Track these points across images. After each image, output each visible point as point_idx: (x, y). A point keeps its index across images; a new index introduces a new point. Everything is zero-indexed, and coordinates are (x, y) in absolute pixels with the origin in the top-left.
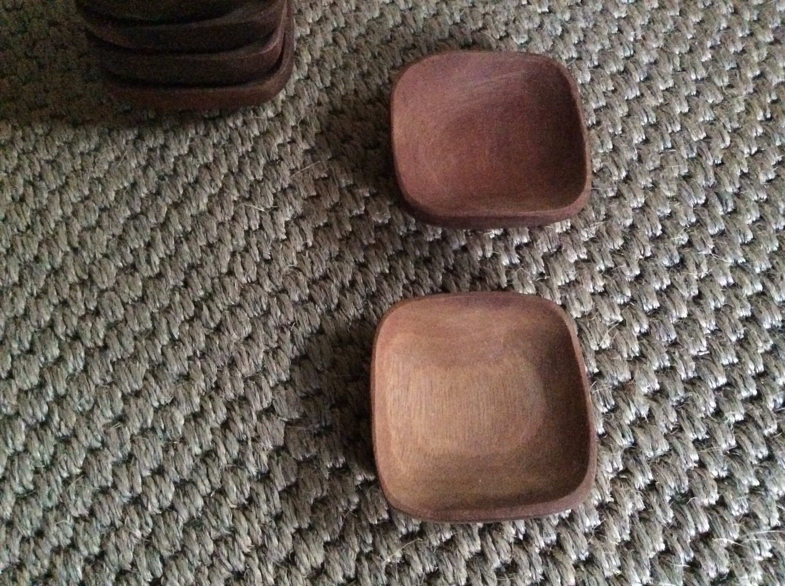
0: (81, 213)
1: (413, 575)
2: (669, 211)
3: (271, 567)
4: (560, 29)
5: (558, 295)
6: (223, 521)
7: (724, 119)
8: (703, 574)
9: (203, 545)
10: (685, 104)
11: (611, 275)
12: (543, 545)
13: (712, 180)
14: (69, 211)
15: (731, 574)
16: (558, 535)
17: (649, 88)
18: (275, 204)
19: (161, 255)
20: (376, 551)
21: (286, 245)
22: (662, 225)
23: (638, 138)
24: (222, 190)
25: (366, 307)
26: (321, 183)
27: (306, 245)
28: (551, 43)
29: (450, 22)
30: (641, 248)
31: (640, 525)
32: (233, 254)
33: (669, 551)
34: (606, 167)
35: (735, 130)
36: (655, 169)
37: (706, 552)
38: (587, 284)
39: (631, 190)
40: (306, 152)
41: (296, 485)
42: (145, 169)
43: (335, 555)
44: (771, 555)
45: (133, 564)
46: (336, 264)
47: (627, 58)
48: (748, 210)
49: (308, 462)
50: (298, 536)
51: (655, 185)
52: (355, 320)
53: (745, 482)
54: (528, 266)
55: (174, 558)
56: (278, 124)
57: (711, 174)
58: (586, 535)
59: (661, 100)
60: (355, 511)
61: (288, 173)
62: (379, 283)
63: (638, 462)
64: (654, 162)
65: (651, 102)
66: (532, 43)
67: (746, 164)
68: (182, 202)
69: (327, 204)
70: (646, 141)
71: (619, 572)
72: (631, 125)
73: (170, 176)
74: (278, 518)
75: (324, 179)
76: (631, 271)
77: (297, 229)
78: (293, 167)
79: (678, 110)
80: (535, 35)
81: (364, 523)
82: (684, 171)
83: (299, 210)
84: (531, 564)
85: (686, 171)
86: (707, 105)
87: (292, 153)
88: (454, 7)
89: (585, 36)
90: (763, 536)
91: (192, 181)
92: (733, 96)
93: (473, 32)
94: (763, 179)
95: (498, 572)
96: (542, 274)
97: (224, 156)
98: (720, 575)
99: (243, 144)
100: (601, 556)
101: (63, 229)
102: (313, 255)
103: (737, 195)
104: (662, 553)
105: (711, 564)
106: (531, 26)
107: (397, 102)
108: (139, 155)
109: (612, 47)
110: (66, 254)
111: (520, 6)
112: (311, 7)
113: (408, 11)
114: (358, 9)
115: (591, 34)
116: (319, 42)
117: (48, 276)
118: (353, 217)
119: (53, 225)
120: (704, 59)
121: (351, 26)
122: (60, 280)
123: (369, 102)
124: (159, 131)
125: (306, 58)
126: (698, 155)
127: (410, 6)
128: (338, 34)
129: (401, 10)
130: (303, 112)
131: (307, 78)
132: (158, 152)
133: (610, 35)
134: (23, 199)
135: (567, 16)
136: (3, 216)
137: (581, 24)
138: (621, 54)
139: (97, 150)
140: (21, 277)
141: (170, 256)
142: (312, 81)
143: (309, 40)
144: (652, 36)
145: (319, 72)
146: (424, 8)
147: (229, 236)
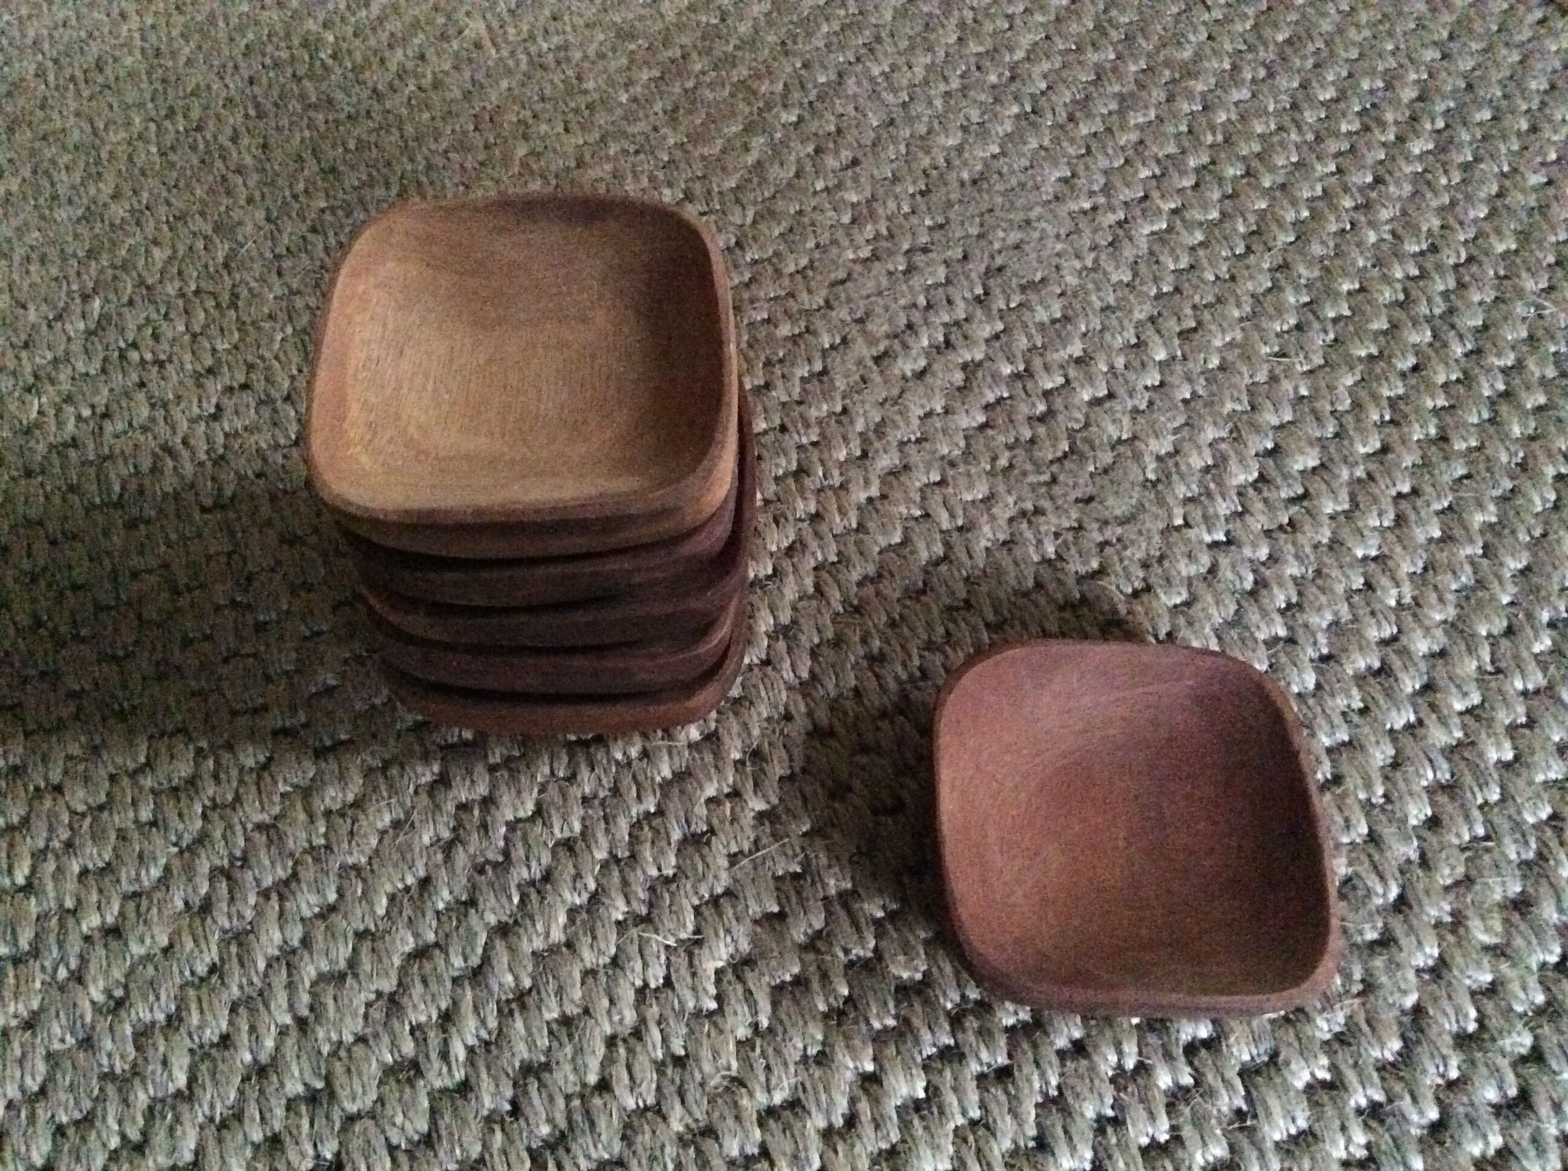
0: (320, 942)
2: (1489, 978)
4: (1250, 578)
10: (1507, 745)
11: (1382, 1122)
14: (295, 935)
17: (1433, 707)
18: (698, 931)
19: (470, 1040)
21: (715, 1025)
22: (1478, 1010)
23: (1417, 812)
24: (594, 898)
26: (787, 886)
27: (755, 1026)
28: (1233, 608)
29: (1036, 558)
30: (1438, 1061)
32: (611, 1042)
34: (1357, 874)
36: (1457, 884)
38: (1333, 1142)
39: (1411, 930)
40: (761, 816)
46: (817, 1072)
47: (1384, 643)
51: (1458, 918)
54: (1210, 1094)
56: (709, 758)
59: (1459, 734)
61: (724, 862)
64: (1453, 868)
65: (1439, 737)
66: (1198, 606)
68: (516, 922)
69: (799, 933)
70: (1434, 823)
72: (1401, 784)
73: (496, 865)
75: (795, 876)
76: (1421, 1113)
77: (740, 989)
78: (734, 849)
79: (1493, 755)
80: (1200, 587)
82: (1515, 888)
83: (745, 946)
85: (1519, 889)
86: (1552, 749)
87: (734, 820)
88: (1043, 528)
89: (1300, 594)
91: (538, 876)
93: (1081, 579)
96: (1239, 1114)
97: (603, 825)
99: (639, 798)
101: (281, 977)
102: (769, 1049)
106: (1193, 570)
108: (438, 818)
109: (1356, 619)
110: (283, 1032)
111: (1169, 530)
112: (776, 521)
113: (955, 534)
114: (861, 527)
115: (1312, 591)
116: (790, 592)
117: (246, 1079)
118: (850, 965)
119: (262, 965)
120: (1537, 648)
121: (849, 560)
122: (270, 1090)
123: (884, 714)
124: (480, 769)
125: (765, 623)
126: (1540, 855)
127: (960, 523)
128: (825, 575)
129: (942, 532)
130: (756, 732)
131: (766, 663)
132: (476, 812)
133: (1350, 594)
134: (206, 907)
135: (1263, 553)
136: (164, 941)
137: (1293, 569)
138: (1373, 634)
139: (358, 804)
140: (192, 1080)
141: (487, 1044)
142: (774, 669)
143: (771, 586)
144: (1433, 597)
145: (790, 651)
146: (986, 529)
147: (605, 1002)
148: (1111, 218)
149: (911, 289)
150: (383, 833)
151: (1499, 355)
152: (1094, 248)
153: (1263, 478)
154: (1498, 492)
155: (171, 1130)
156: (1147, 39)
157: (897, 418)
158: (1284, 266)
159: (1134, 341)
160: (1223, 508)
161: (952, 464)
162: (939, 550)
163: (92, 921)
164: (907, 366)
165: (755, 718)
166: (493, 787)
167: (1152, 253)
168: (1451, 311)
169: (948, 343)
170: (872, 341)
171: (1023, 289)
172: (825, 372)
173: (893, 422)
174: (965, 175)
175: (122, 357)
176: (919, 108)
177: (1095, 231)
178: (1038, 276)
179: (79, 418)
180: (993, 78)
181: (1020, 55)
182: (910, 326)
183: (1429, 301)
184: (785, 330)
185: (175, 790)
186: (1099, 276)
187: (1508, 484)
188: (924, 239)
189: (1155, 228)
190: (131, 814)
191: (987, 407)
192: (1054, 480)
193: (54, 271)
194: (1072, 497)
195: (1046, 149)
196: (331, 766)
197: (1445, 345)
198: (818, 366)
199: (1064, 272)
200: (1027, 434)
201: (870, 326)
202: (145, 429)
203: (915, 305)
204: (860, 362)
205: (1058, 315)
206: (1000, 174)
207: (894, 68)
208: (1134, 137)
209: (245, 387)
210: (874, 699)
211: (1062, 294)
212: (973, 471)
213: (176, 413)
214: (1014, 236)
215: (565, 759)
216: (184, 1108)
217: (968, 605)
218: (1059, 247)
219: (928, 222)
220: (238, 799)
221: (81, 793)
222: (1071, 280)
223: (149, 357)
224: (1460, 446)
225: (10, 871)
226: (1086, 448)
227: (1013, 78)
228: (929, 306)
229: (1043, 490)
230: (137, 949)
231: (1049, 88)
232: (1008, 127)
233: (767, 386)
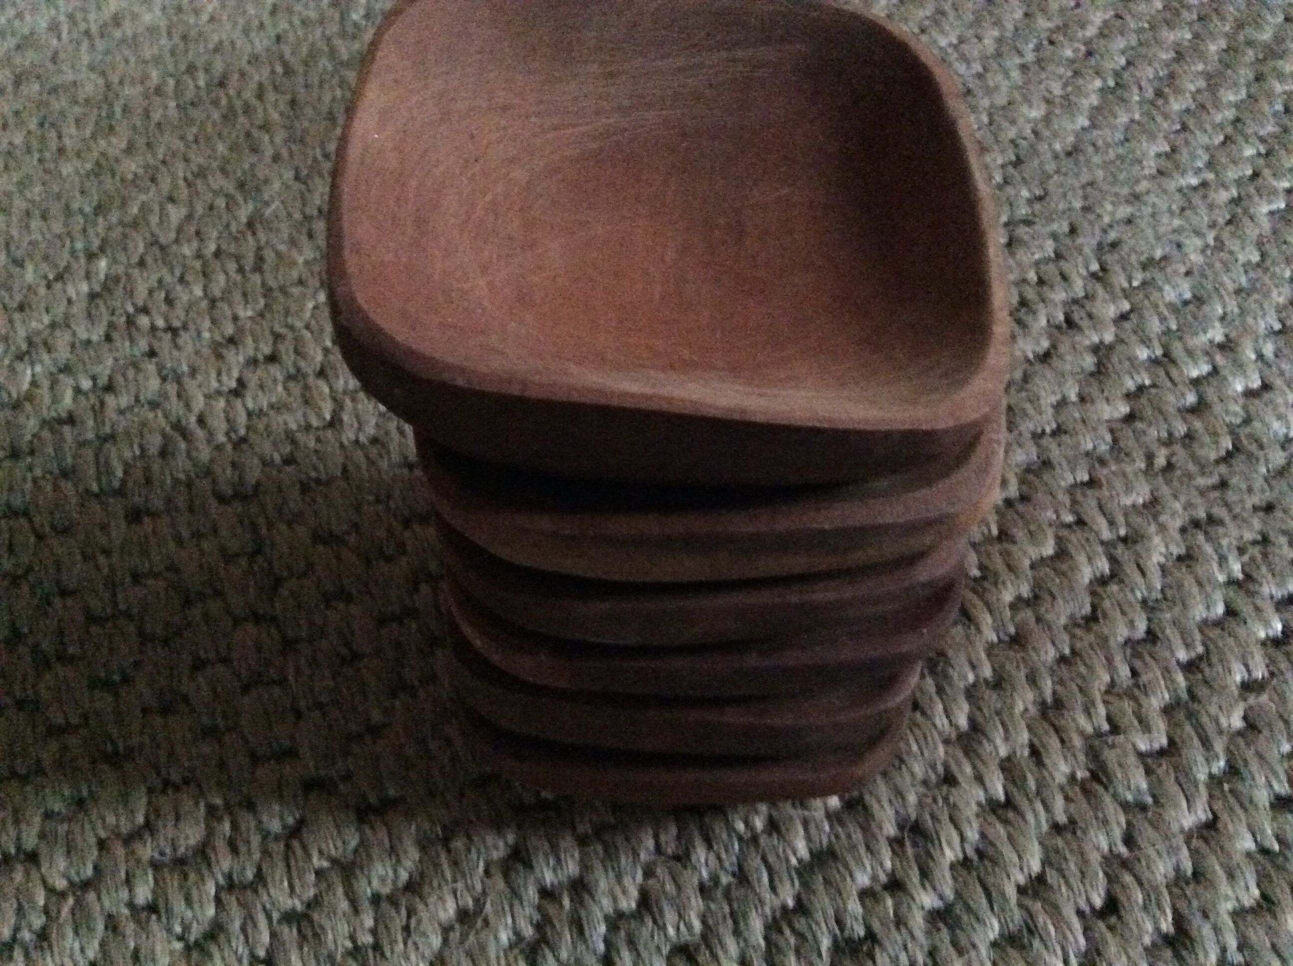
29: (1222, 579)
88: (1223, 542)
108: (517, 908)
113: (1121, 548)
114: (1004, 535)
121: (996, 574)
124: (567, 843)
127: (1122, 532)
129: (1102, 543)
130: (912, 799)
132: (566, 902)
139: (413, 887)
142: (924, 713)
145: (940, 690)
146: (1156, 541)
148: (1223, 196)
149: (1019, 264)
150: (446, 930)
152: (1213, 225)
156: (1223, 19)
157: (1028, 406)
159: (1277, 326)
161: (1102, 462)
162: (1104, 565)
165: (908, 779)
167: (1275, 232)
169: (1070, 322)
171: (1144, 267)
173: (1024, 411)
174: (1058, 147)
175: (131, 322)
176: (995, 78)
177: (1211, 207)
178: (1158, 254)
179: (78, 390)
180: (1069, 53)
181: (1091, 31)
185: (180, 863)
186: (1224, 255)
188: (1023, 211)
189: (1274, 207)
190: (124, 894)
191: (1128, 396)
192: (1224, 483)
194: (1249, 505)
195: (1139, 123)
196: (379, 834)
199: (1186, 250)
200: (1181, 429)
202: (154, 405)
203: (1024, 281)
206: (1094, 145)
207: (961, 41)
208: (1230, 114)
209: (272, 359)
211: (1188, 273)
212: (1129, 469)
213: (191, 386)
214: (1125, 211)
215: (673, 830)
220: (260, 876)
221: (62, 864)
222: (1196, 258)
223: (160, 323)
226: (1253, 448)
227: (1089, 54)
228: (1041, 282)
229: (1216, 494)
231: (1129, 63)
232: (1094, 100)
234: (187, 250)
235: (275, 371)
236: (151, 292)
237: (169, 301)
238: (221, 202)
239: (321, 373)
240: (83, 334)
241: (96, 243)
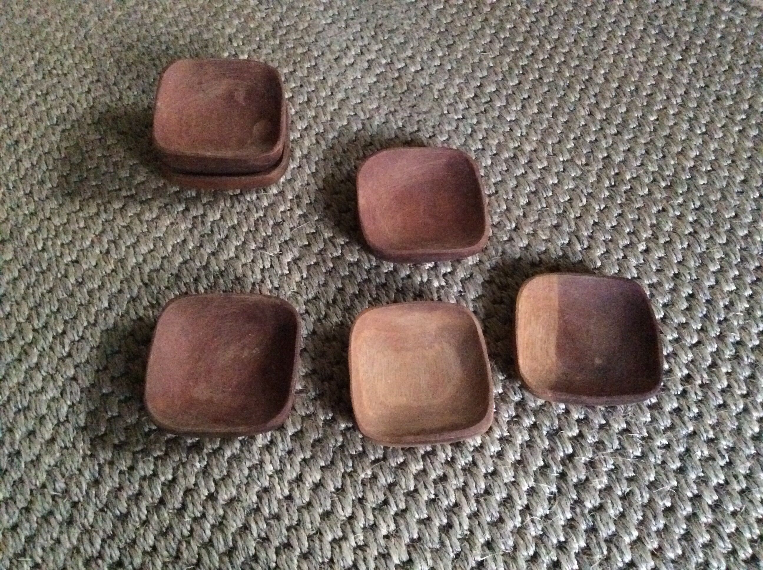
0: (149, 260)
1: (379, 484)
2: (544, 248)
3: (286, 484)
4: (470, 130)
5: (471, 305)
6: (253, 455)
7: (582, 187)
8: (569, 479)
9: (241, 470)
10: (556, 178)
12: (463, 464)
13: (574, 228)
14: (141, 259)
15: (587, 479)
16: (473, 457)
17: (531, 168)
18: (280, 250)
19: (205, 286)
20: (355, 471)
21: (288, 277)
22: (540, 258)
23: (523, 201)
24: (244, 243)
25: (344, 316)
26: (311, 236)
27: (302, 277)
28: (464, 140)
29: (395, 127)
31: (527, 449)
33: (547, 466)
34: (502, 221)
35: (590, 194)
36: (535, 222)
37: (570, 465)
39: (519, 236)
40: (300, 216)
41: (301, 431)
42: (191, 231)
43: (328, 474)
44: (613, 467)
45: (196, 484)
46: (323, 289)
47: (516, 148)
48: (598, 247)
49: (308, 416)
50: (303, 463)
51: (535, 232)
52: (337, 325)
53: (596, 422)
54: (451, 287)
55: (223, 479)
56: (281, 198)
57: (573, 223)
58: (492, 457)
59: (539, 176)
60: (340, 446)
61: (289, 230)
62: (352, 300)
63: (525, 410)
64: (534, 217)
65: (532, 177)
66: (451, 140)
67: (596, 216)
68: (217, 251)
69: (316, 250)
70: (529, 204)
71: (513, 479)
72: (519, 193)
73: (208, 235)
74: (290, 452)
75: (313, 233)
77: (296, 267)
78: (292, 226)
79: (551, 182)
80: (453, 134)
81: (346, 453)
83: (297, 254)
84: (456, 475)
85: (556, 222)
86: (570, 178)
87: (291, 217)
88: (397, 117)
89: (487, 134)
90: (607, 454)
91: (224, 237)
92: (589, 171)
93: (411, 134)
94: (608, 225)
95: (435, 482)
96: (460, 292)
97: (245, 220)
98: (580, 480)
99: (257, 212)
100: (501, 469)
101: (137, 271)
102: (307, 283)
103: (591, 237)
104: (541, 468)
105: (573, 473)
106: (450, 128)
107: (361, 182)
108: (186, 221)
109: (506, 141)
110: (140, 288)
111: (442, 115)
112: (300, 118)
114: (332, 119)
115: (491, 133)
116: (307, 143)
117: (129, 302)
118: (332, 259)
119: (130, 269)
120: (569, 147)
122: (137, 304)
123: (342, 182)
125: (298, 154)
126: (565, 211)
128: (319, 136)
129: (361, 120)
130: (297, 189)
131: (300, 167)
132: (200, 219)
133: (504, 132)
134: (108, 252)
135: (475, 121)
136: (94, 264)
137: (485, 126)
138: (512, 145)
139: (157, 218)
140: (110, 303)
141: (211, 287)
142: (302, 169)
143: (300, 141)
144: (533, 132)
146: (377, 118)
147: (250, 273)
149: (347, 33)
150: (167, 227)
151: (563, 48)
152: (416, 16)
153: (476, 96)
154: (559, 96)
155: (105, 319)
158: (486, 20)
160: (461, 106)
162: (360, 126)
163: (67, 259)
164: (346, 61)
166: (205, 210)
168: (546, 33)
169: (362, 53)
170: (332, 53)
171: (389, 32)
172: (316, 65)
173: (342, 82)
175: (50, 72)
177: (416, 10)
178: (395, 27)
179: (37, 96)
182: (347, 47)
183: (539, 30)
184: (300, 51)
186: (417, 26)
187: (562, 93)
192: (401, 100)
193: (18, 42)
194: (408, 105)
196: (146, 206)
197: (544, 45)
198: (313, 63)
199: (404, 25)
200: (392, 84)
201: (332, 47)
202: (62, 98)
203: (349, 39)
204: (329, 61)
205: (402, 41)
209: (98, 81)
210: (338, 177)
211: (404, 33)
212: (372, 98)
213: (73, 91)
215: (229, 201)
216: (108, 312)
217: (371, 144)
218: (402, 16)
219: (353, 9)
221: (57, 220)
222: (407, 28)
223: (60, 72)
224: (546, 80)
225: (36, 245)
228: (354, 39)
229: (398, 103)
230: (85, 267)
233: (295, 71)
234: (65, 48)
235: (99, 84)
236: (55, 62)
237: (62, 64)
238: (74, 30)
239: (115, 84)
240: (35, 78)
241: (33, 47)
